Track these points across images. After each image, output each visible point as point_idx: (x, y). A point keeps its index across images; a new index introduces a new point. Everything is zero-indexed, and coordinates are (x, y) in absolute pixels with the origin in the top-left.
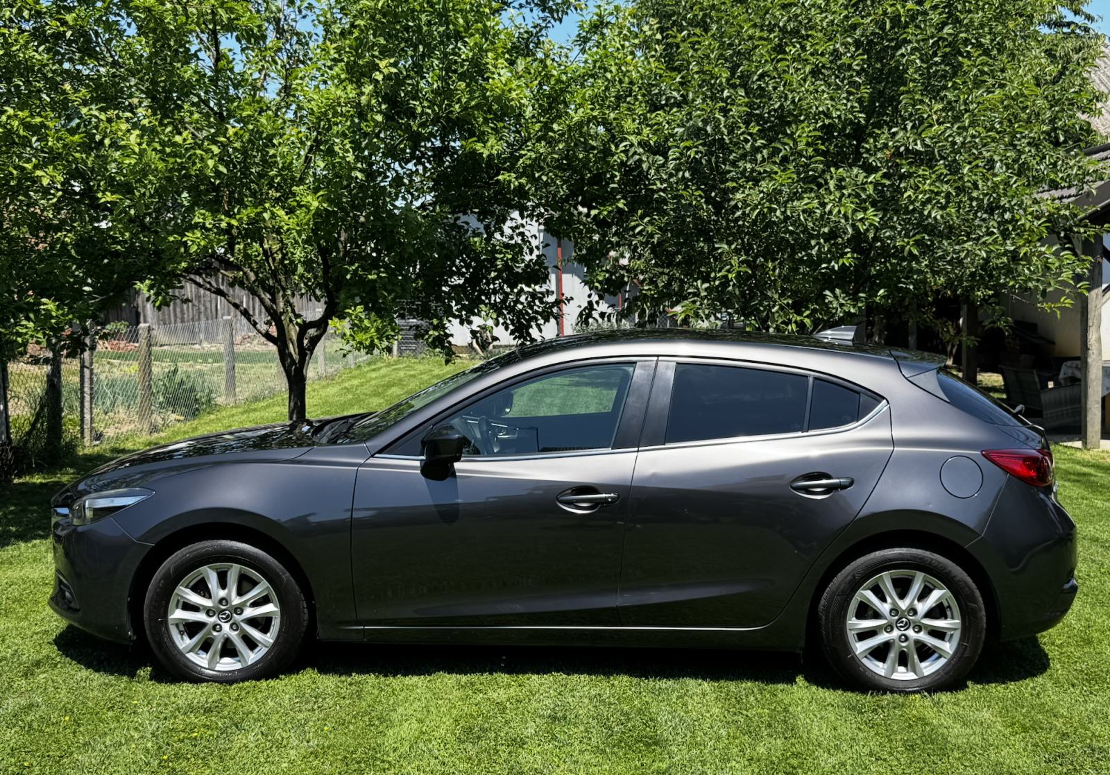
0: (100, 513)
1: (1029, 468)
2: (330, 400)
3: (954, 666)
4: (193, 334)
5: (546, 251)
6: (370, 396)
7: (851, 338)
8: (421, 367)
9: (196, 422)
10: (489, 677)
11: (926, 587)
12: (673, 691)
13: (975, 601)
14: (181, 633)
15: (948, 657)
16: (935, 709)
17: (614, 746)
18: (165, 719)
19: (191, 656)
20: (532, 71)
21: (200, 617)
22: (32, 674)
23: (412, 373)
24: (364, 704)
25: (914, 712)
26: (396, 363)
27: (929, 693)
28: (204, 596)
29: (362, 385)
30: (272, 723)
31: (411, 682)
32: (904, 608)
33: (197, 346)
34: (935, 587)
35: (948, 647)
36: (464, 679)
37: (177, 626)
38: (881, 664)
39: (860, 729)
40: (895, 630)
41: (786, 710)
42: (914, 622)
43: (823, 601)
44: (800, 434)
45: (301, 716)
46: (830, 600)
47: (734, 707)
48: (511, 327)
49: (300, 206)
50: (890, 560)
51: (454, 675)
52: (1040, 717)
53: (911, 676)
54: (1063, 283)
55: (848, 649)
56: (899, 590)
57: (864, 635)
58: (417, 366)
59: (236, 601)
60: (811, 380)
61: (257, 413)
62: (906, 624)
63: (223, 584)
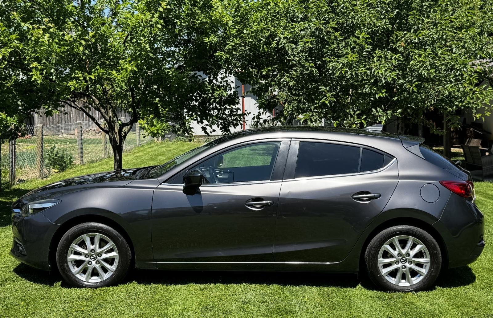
0: (36, 210)
1: (461, 189)
2: (129, 162)
3: (427, 279)
4: (58, 130)
5: (238, 89)
6: (149, 160)
7: (381, 130)
8: (173, 146)
9: (64, 173)
10: (214, 286)
11: (414, 243)
12: (299, 291)
13: (436, 250)
14: (73, 265)
15: (424, 275)
16: (418, 299)
17: (272, 313)
18: (68, 303)
19: (78, 276)
20: (231, 4)
21: (82, 258)
22: (4, 285)
23: (169, 149)
24: (157, 296)
25: (409, 300)
26: (161, 144)
27: (416, 292)
28: (84, 248)
29: (145, 155)
30: (117, 304)
31: (178, 288)
32: (404, 253)
33: (60, 136)
34: (418, 244)
35: (424, 271)
36: (203, 286)
37: (71, 262)
38: (393, 279)
39: (383, 307)
40: (400, 263)
41: (350, 299)
42: (409, 260)
43: (367, 250)
44: (356, 174)
45: (129, 302)
46: (370, 250)
47: (326, 297)
48: (221, 126)
49: (122, 69)
50: (398, 231)
51: (198, 285)
52: (466, 302)
53: (408, 284)
54: (485, 104)
55: (378, 272)
56: (402, 245)
57: (386, 266)
58: (171, 146)
59: (98, 250)
60: (361, 149)
61: (94, 169)
62: (405, 260)
63: (92, 243)
